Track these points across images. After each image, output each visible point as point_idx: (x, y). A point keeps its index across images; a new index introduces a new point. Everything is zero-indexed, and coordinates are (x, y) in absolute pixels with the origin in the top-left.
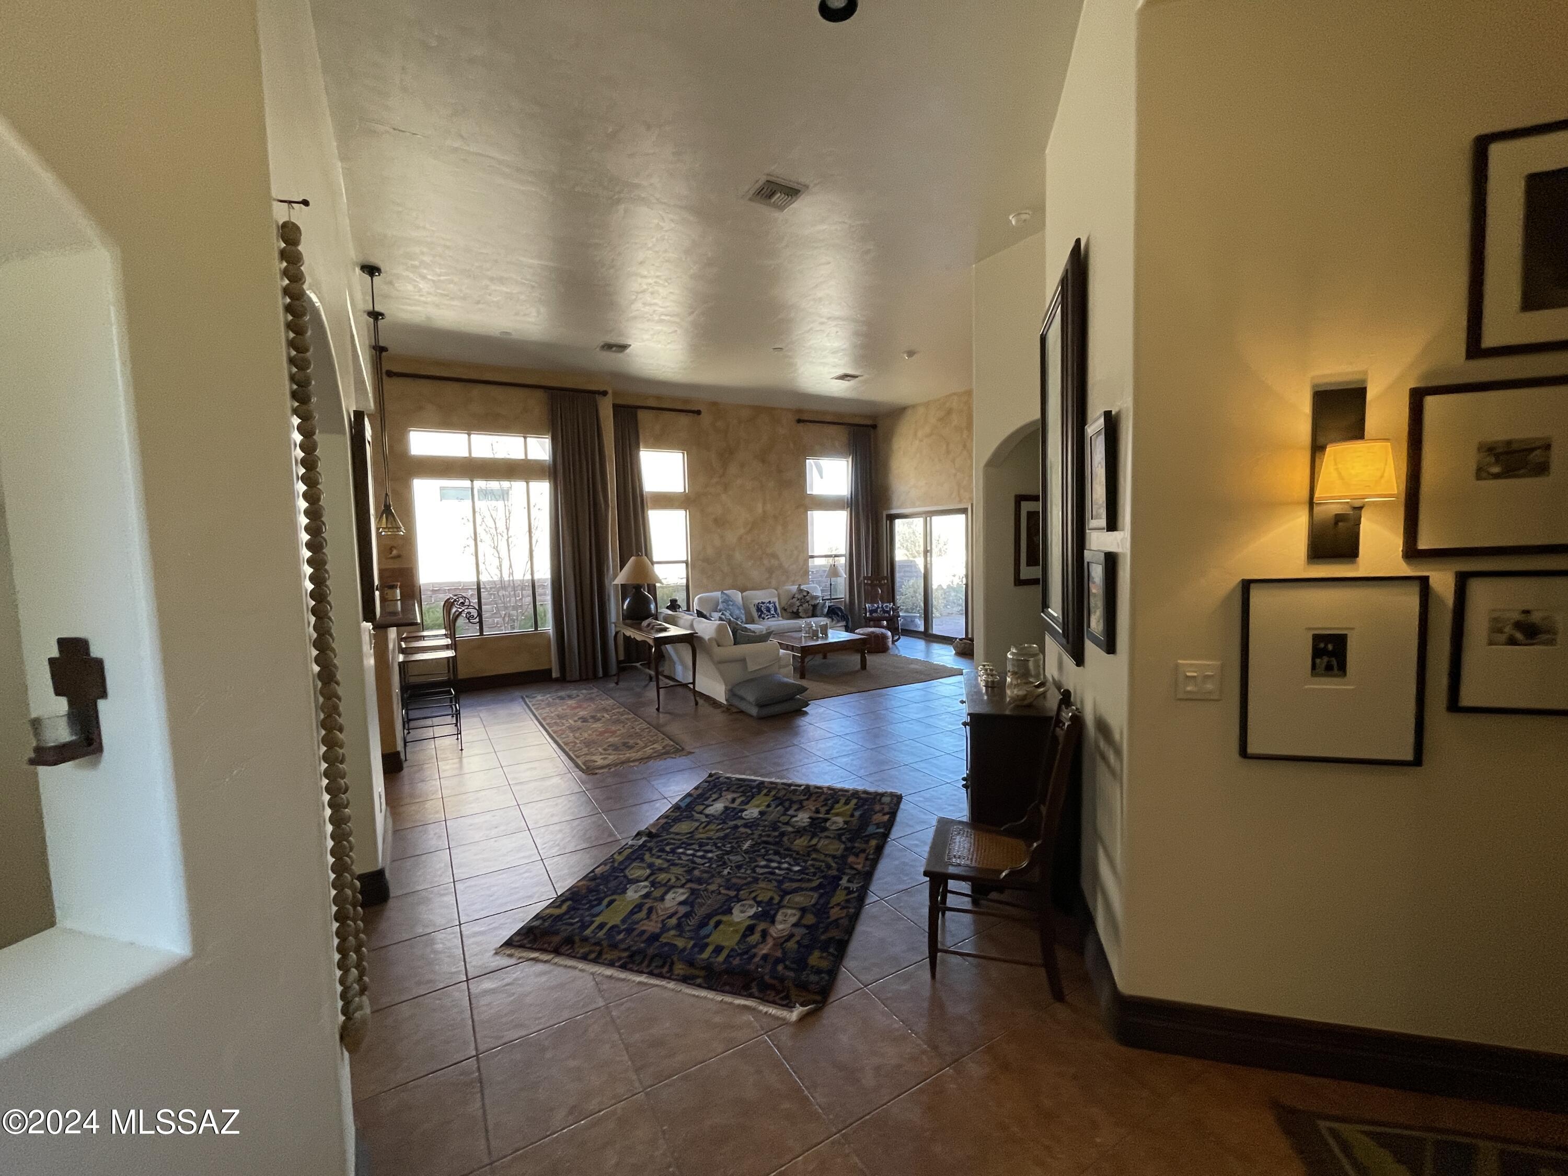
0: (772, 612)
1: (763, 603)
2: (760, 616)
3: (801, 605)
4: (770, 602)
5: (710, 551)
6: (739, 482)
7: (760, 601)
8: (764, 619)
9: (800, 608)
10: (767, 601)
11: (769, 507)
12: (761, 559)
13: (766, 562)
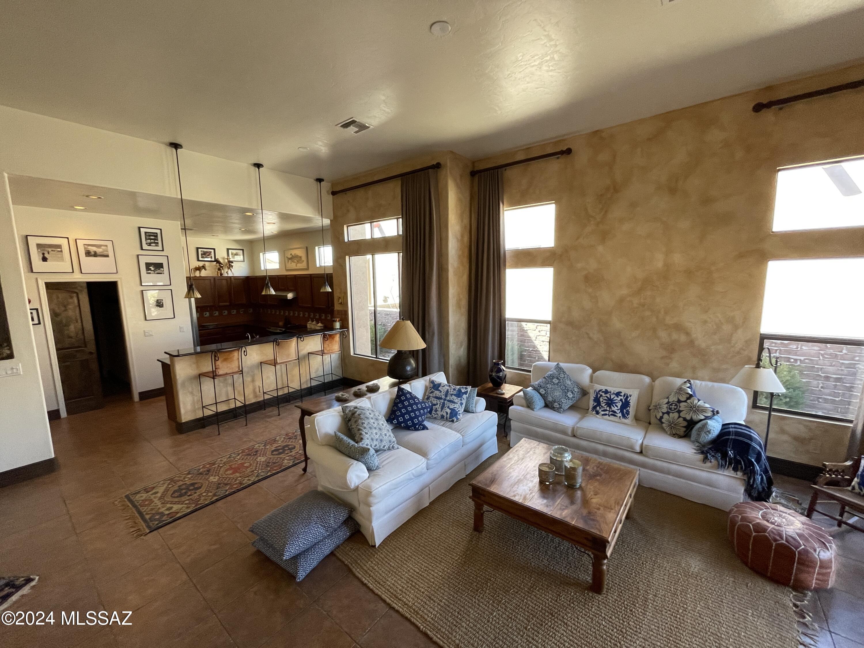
0: (615, 409)
1: (606, 392)
2: (594, 408)
3: (668, 413)
4: (618, 394)
5: (576, 314)
6: (626, 227)
7: (604, 388)
8: (598, 413)
9: (666, 416)
10: (613, 390)
11: (678, 259)
12: (654, 330)
13: (663, 334)
